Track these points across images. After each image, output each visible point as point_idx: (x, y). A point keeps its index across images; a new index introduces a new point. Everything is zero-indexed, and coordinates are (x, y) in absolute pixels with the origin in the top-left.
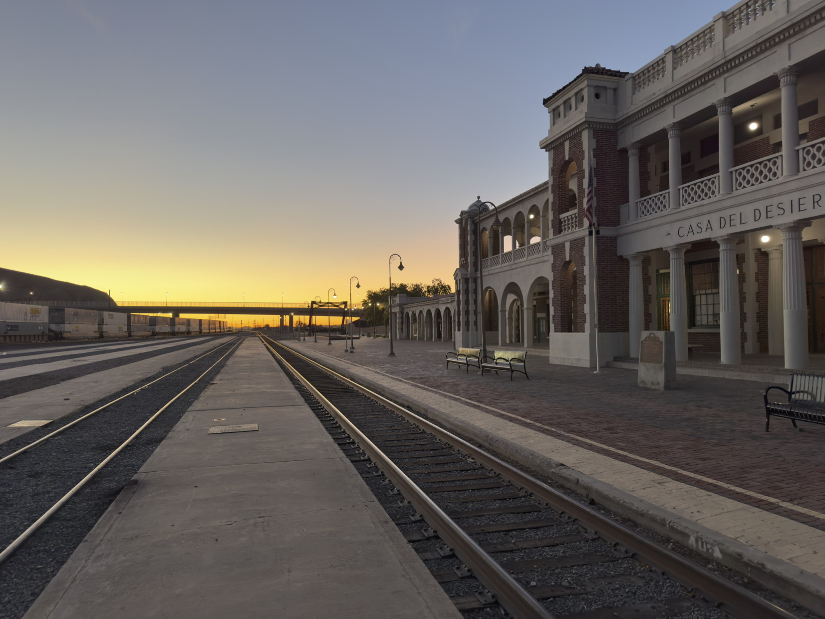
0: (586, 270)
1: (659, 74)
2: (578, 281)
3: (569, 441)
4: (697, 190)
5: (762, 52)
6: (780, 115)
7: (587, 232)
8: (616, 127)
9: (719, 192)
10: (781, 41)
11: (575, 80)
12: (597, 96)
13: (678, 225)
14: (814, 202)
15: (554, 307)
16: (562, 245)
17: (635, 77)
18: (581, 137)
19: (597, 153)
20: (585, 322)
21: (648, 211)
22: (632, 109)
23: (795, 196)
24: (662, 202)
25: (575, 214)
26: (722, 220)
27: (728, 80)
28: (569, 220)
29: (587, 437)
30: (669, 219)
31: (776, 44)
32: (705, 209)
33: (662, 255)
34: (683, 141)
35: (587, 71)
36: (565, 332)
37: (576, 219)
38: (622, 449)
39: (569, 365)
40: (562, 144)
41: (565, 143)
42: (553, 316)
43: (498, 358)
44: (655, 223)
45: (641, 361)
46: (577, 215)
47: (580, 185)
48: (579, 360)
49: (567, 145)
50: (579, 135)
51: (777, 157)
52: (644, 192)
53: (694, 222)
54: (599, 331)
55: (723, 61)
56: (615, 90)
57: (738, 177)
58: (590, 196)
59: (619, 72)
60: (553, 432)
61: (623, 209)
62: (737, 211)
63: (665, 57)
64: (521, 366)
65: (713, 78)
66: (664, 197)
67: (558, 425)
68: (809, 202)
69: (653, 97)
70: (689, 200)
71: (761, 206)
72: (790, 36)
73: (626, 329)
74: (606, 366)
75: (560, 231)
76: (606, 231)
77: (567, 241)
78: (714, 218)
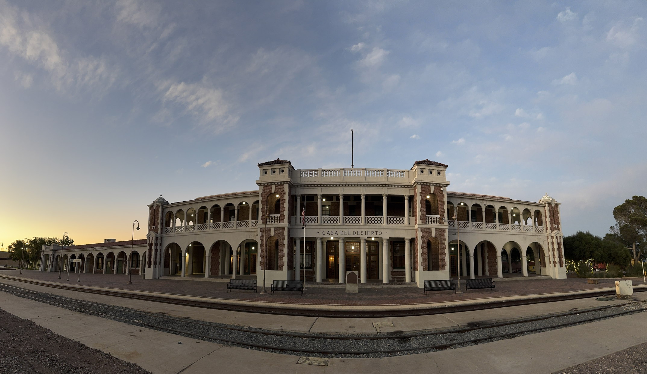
0: (285, 242)
2: (279, 246)
4: (330, 219)
5: (357, 186)
7: (287, 226)
9: (339, 222)
10: (362, 186)
13: (323, 230)
14: (371, 233)
15: (261, 257)
16: (269, 229)
17: (301, 171)
20: (284, 266)
21: (306, 222)
24: (313, 220)
25: (277, 216)
26: (342, 232)
28: (272, 218)
30: (319, 227)
32: (335, 227)
33: (312, 239)
36: (268, 270)
37: (278, 218)
40: (270, 185)
41: (272, 186)
44: (312, 227)
47: (282, 205)
51: (360, 217)
53: (330, 231)
57: (346, 219)
62: (348, 230)
65: (339, 186)
71: (356, 230)
77: (272, 227)
78: (339, 231)
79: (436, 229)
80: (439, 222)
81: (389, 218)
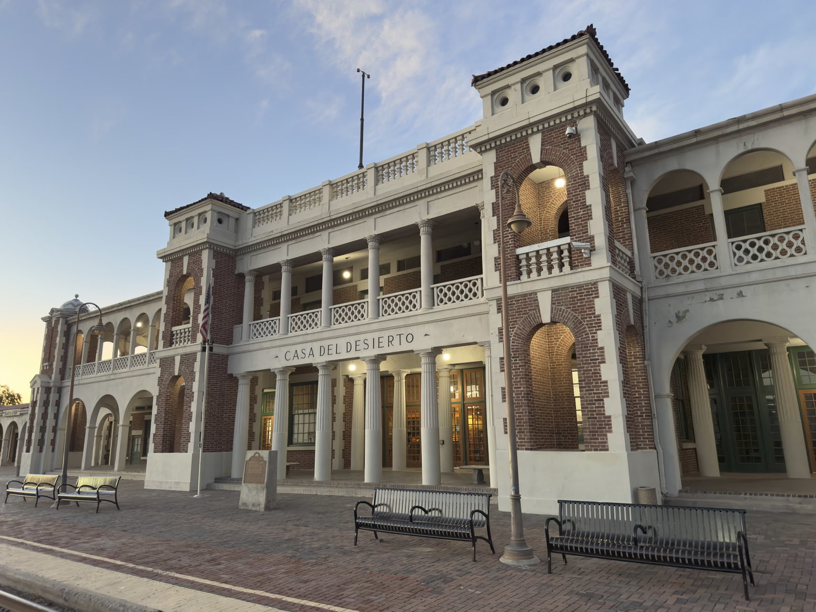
0: (195, 387)
1: (277, 216)
2: (185, 397)
3: (167, 582)
4: (303, 320)
5: (356, 219)
6: (367, 270)
7: (199, 348)
8: (236, 253)
9: (321, 325)
10: (370, 215)
11: (200, 201)
12: (220, 221)
13: (284, 350)
14: (389, 342)
15: (157, 425)
16: (172, 359)
17: (255, 213)
18: (201, 255)
19: (217, 273)
20: (189, 442)
21: (260, 334)
22: (252, 241)
23: (376, 335)
24: (272, 327)
25: (189, 328)
26: (322, 349)
27: (331, 234)
28: (181, 334)
29: (188, 573)
30: (278, 343)
31: (366, 216)
32: (309, 338)
33: (269, 376)
34: (294, 276)
35: (211, 196)
36: (165, 452)
37: (189, 333)
38: (226, 582)
39: (168, 489)
40: (181, 258)
41: (184, 258)
42: (154, 435)
43: (82, 486)
44: (265, 345)
45: (244, 482)
46: (190, 329)
47: (196, 301)
48: (178, 483)
49: (186, 260)
50: (199, 253)
51: (364, 303)
52: (257, 316)
53: (299, 348)
54: (204, 451)
55: (328, 219)
56: (237, 219)
57: (335, 314)
58: (206, 313)
59: (241, 205)
60: (149, 572)
61: (237, 329)
62: (333, 342)
63: (282, 203)
64: (111, 495)
65: (320, 230)
66: (275, 323)
67: (155, 563)
68: (385, 341)
69: (271, 234)
70: (296, 328)
71: (352, 339)
72: (376, 213)
73: (230, 448)
74: (207, 488)
75: (171, 344)
76: (219, 349)
77: (177, 355)
78: (316, 346)
79: (553, 291)
80: (571, 264)
81: (435, 289)
